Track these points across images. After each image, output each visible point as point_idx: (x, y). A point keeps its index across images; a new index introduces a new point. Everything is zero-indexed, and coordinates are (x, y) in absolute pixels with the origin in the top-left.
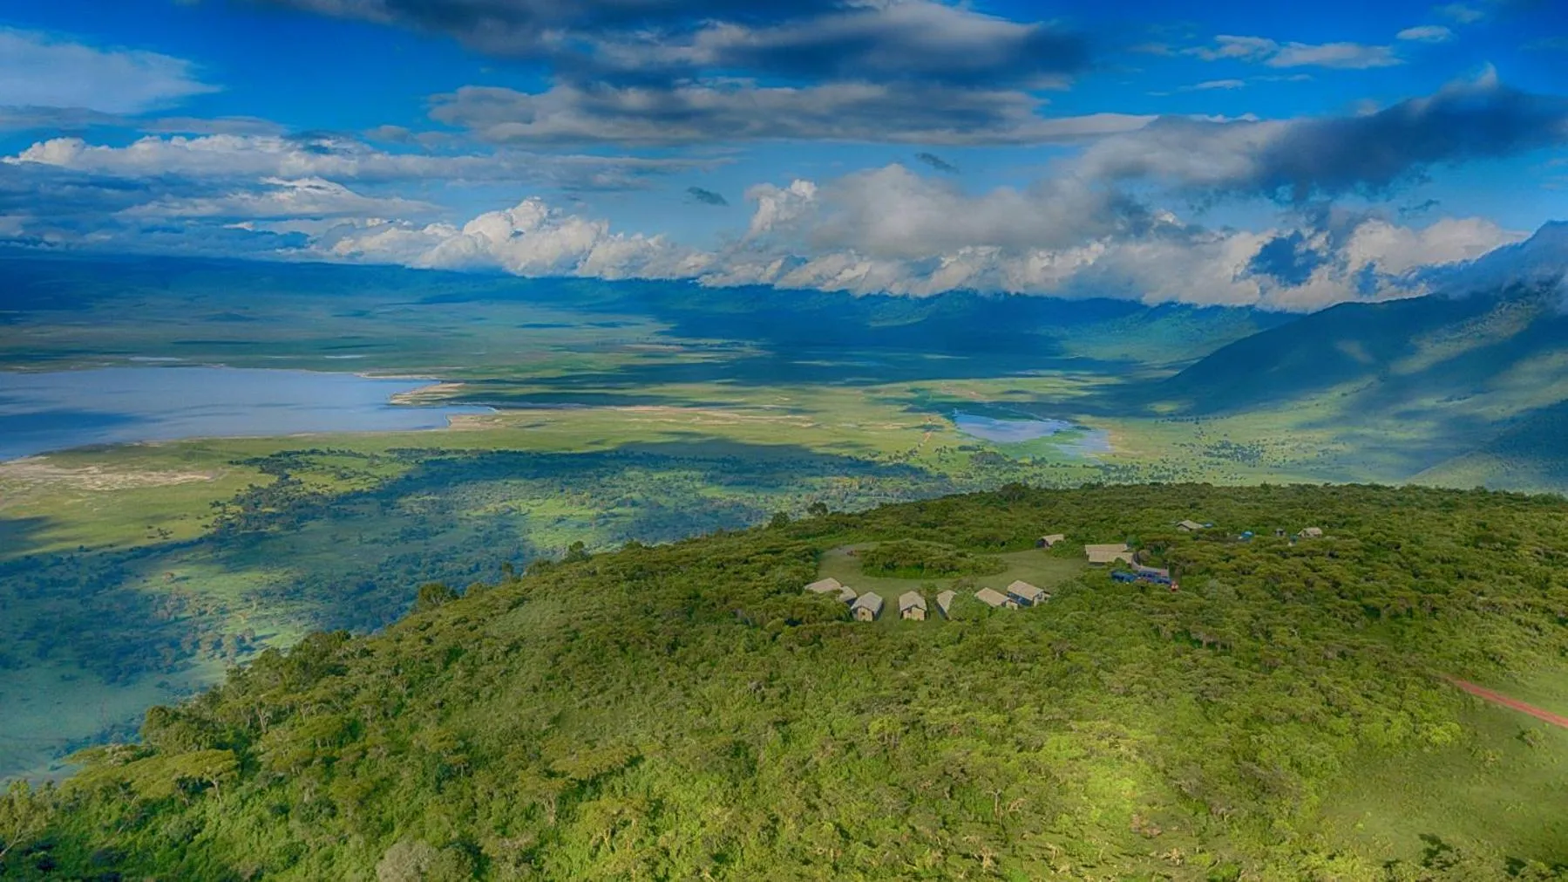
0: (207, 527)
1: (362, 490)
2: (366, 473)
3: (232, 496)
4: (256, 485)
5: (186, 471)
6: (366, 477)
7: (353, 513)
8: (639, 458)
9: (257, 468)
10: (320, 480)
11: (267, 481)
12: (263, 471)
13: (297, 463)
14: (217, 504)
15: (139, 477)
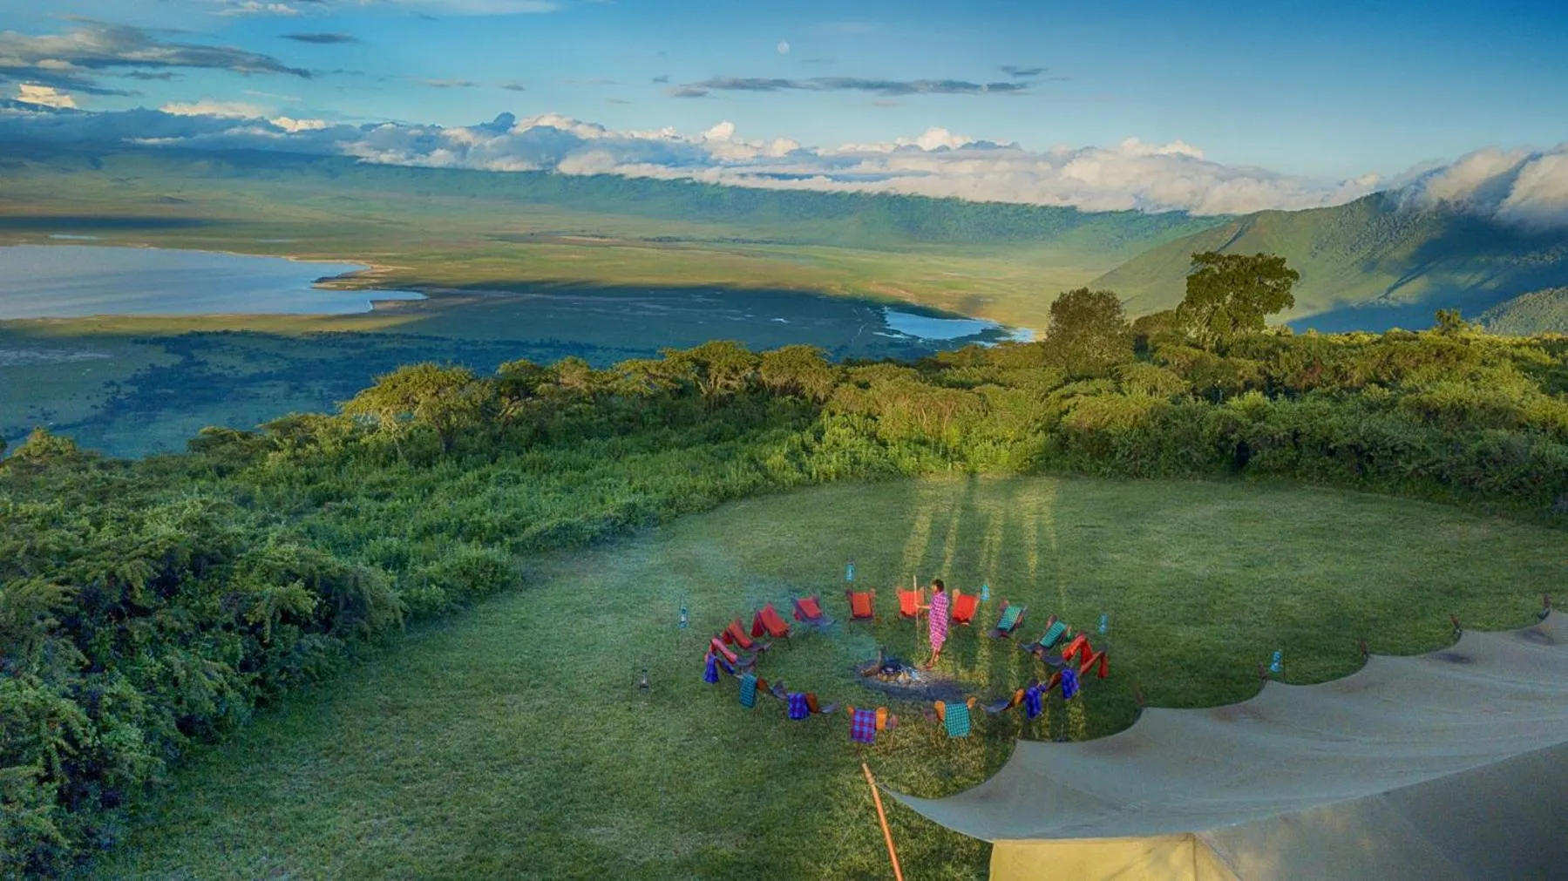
0: (96, 407)
1: (271, 372)
2: (277, 355)
3: (129, 376)
4: (158, 365)
5: (85, 349)
6: (276, 359)
7: (257, 396)
8: (564, 346)
9: (162, 348)
10: (228, 361)
11: (168, 361)
12: (168, 351)
13: (206, 342)
14: (112, 383)
15: (33, 354)
